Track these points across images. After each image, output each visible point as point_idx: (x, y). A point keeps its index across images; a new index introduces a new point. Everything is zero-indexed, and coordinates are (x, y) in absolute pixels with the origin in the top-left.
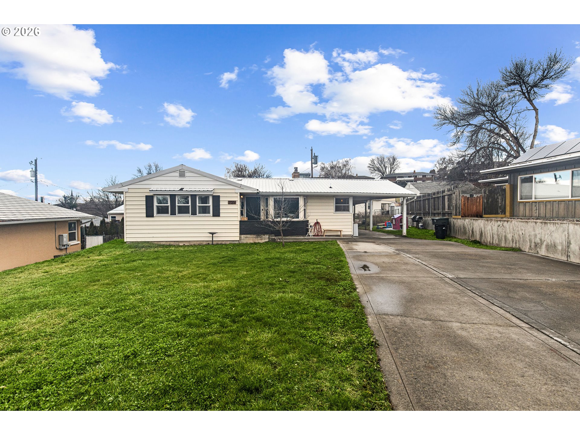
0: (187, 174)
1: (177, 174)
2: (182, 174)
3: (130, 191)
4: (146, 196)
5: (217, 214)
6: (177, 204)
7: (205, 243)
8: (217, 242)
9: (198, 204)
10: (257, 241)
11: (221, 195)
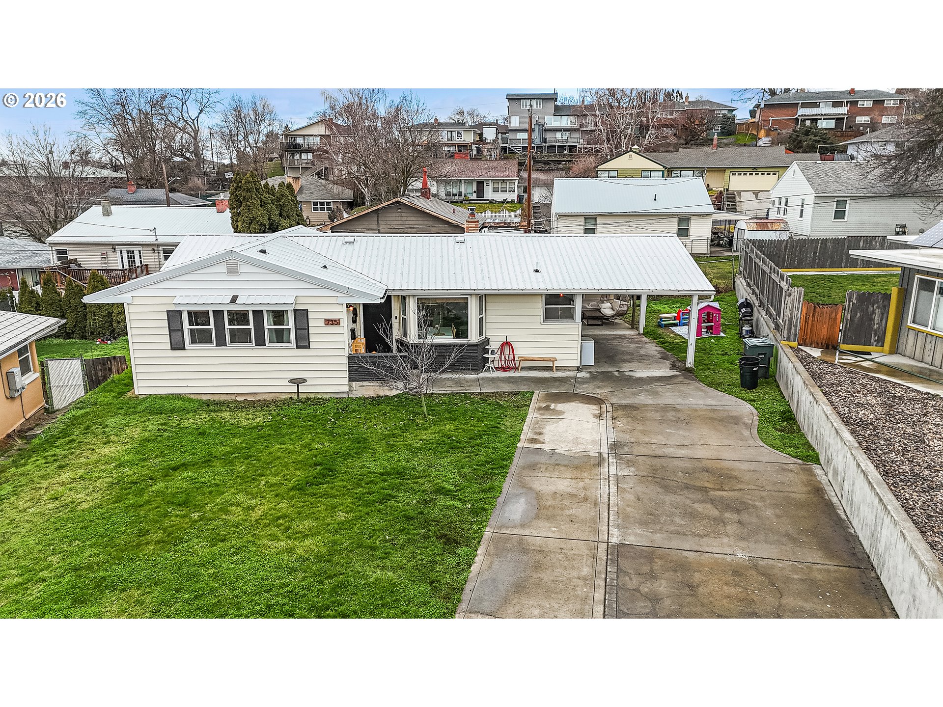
0: (243, 269)
1: (223, 269)
2: (233, 269)
3: (136, 301)
4: (168, 312)
5: (303, 343)
6: (227, 326)
7: (283, 397)
8: (307, 394)
9: (266, 326)
10: (382, 393)
11: (310, 308)
